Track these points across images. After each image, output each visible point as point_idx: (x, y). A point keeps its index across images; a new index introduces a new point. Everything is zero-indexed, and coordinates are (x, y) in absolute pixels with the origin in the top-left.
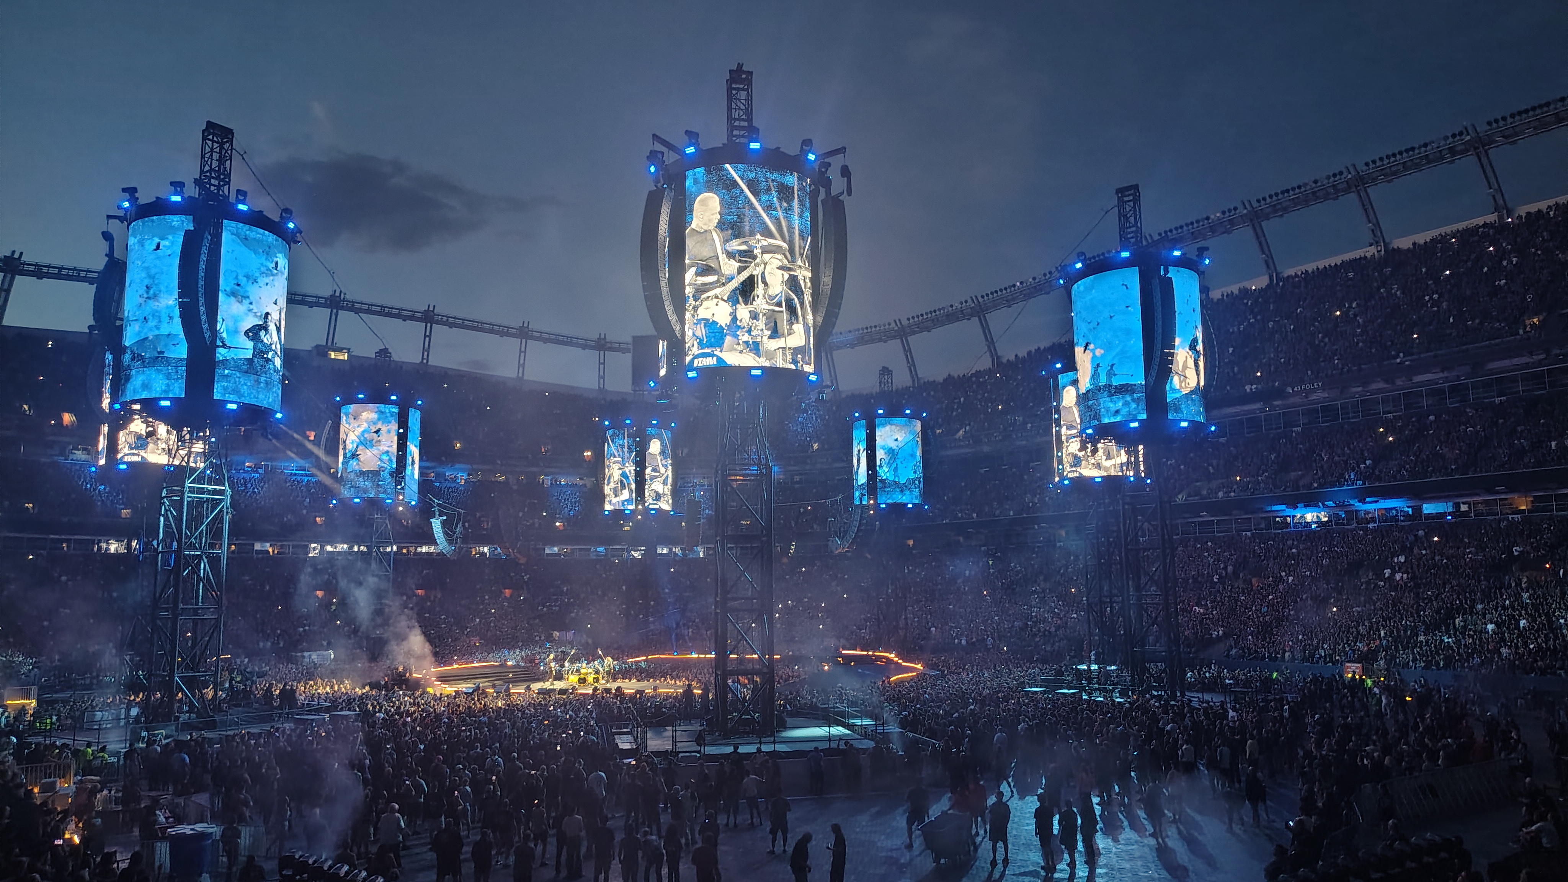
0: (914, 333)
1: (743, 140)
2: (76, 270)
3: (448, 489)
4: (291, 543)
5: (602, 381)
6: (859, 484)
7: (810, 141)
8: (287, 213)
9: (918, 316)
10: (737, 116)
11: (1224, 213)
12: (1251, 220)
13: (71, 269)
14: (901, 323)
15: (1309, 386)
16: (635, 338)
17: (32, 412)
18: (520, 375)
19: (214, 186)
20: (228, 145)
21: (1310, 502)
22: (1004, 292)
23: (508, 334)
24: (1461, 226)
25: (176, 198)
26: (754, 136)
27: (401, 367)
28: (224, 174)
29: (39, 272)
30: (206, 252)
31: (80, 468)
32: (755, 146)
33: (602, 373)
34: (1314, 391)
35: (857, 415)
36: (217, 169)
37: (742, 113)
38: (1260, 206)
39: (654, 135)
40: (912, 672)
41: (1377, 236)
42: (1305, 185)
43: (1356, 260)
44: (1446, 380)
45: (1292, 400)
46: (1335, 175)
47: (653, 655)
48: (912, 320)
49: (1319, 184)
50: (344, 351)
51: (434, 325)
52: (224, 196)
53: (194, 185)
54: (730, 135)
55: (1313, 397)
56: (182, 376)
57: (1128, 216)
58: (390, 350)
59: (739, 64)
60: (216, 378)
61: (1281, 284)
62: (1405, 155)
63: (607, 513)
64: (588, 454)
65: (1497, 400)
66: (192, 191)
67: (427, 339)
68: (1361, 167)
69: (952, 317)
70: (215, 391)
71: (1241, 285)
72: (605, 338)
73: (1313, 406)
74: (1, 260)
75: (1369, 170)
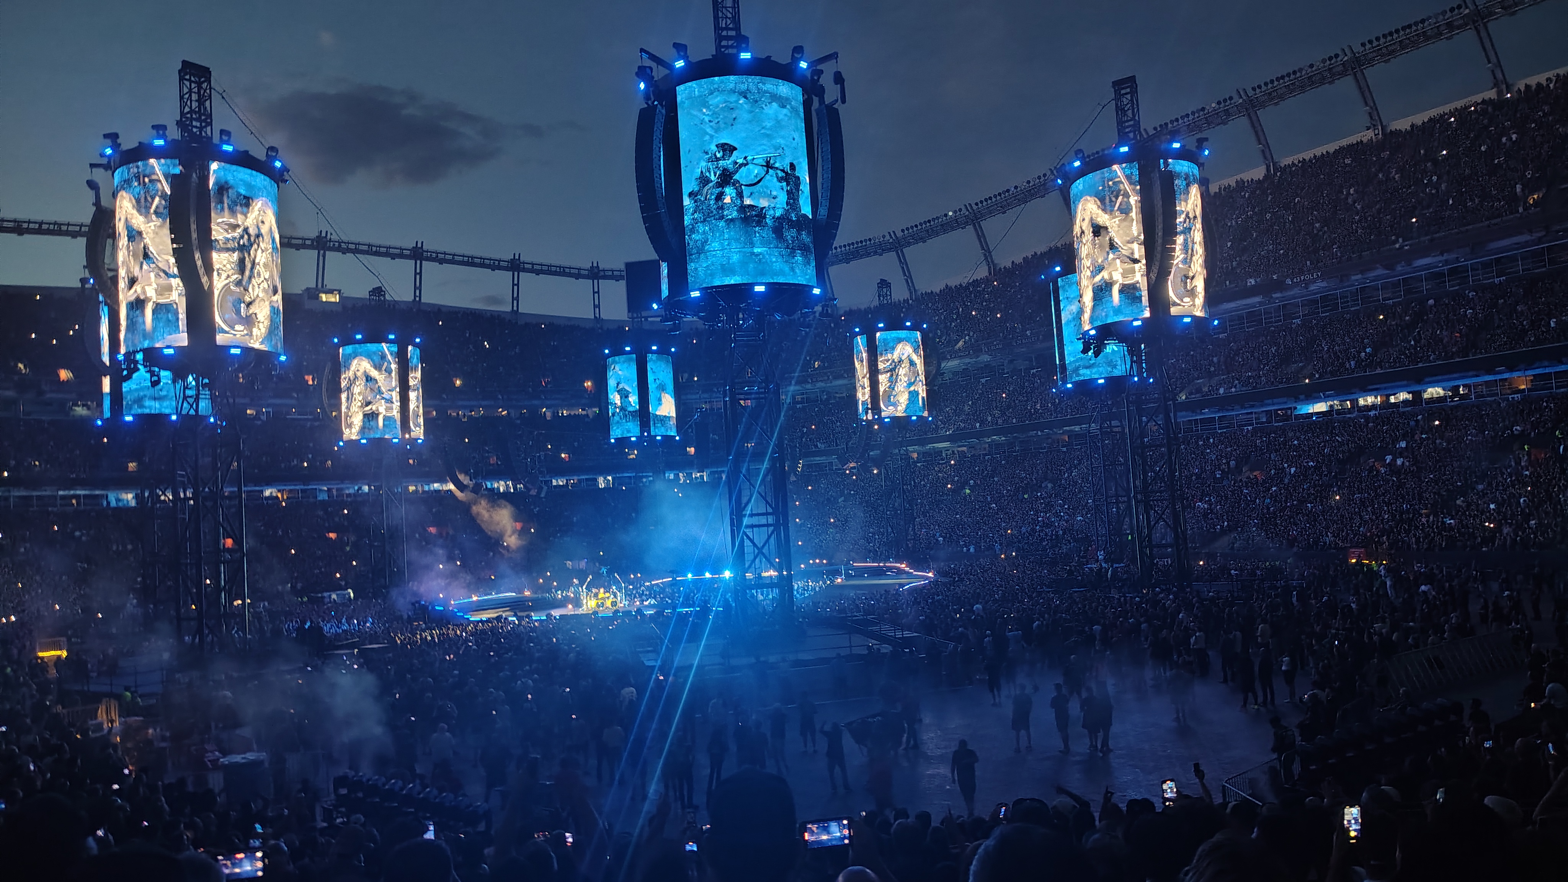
0: (909, 244)
1: (731, 51)
2: (57, 224)
5: (597, 310)
6: (862, 399)
7: (801, 48)
8: (273, 151)
9: (912, 228)
10: (724, 26)
11: (1219, 103)
12: (1247, 110)
13: (51, 224)
14: (895, 235)
15: (1308, 277)
16: (628, 265)
17: (28, 370)
18: (515, 308)
19: (196, 127)
20: (206, 84)
21: (1312, 392)
22: (998, 198)
23: (499, 268)
24: (1461, 104)
25: (159, 142)
26: (744, 45)
27: (394, 306)
28: (204, 115)
29: (18, 228)
31: (86, 424)
32: (745, 56)
33: (597, 302)
34: (1313, 281)
35: (857, 330)
36: (197, 109)
37: (729, 22)
38: (1256, 94)
39: (642, 50)
40: (924, 581)
41: (1375, 119)
42: (1301, 70)
43: (1352, 145)
44: (1447, 262)
45: (1291, 292)
46: (1330, 58)
48: (906, 232)
49: (1315, 68)
50: (335, 292)
51: (423, 262)
52: (207, 137)
53: (176, 127)
54: (719, 47)
55: (1312, 287)
56: (184, 326)
57: (1126, 109)
58: (383, 289)
61: (1278, 174)
62: (1402, 33)
63: (612, 441)
64: (588, 384)
65: (1497, 280)
66: (174, 133)
67: (418, 276)
68: (1358, 48)
69: (947, 226)
70: (217, 336)
71: (1238, 177)
72: (598, 267)
73: (1312, 297)
75: (1365, 51)
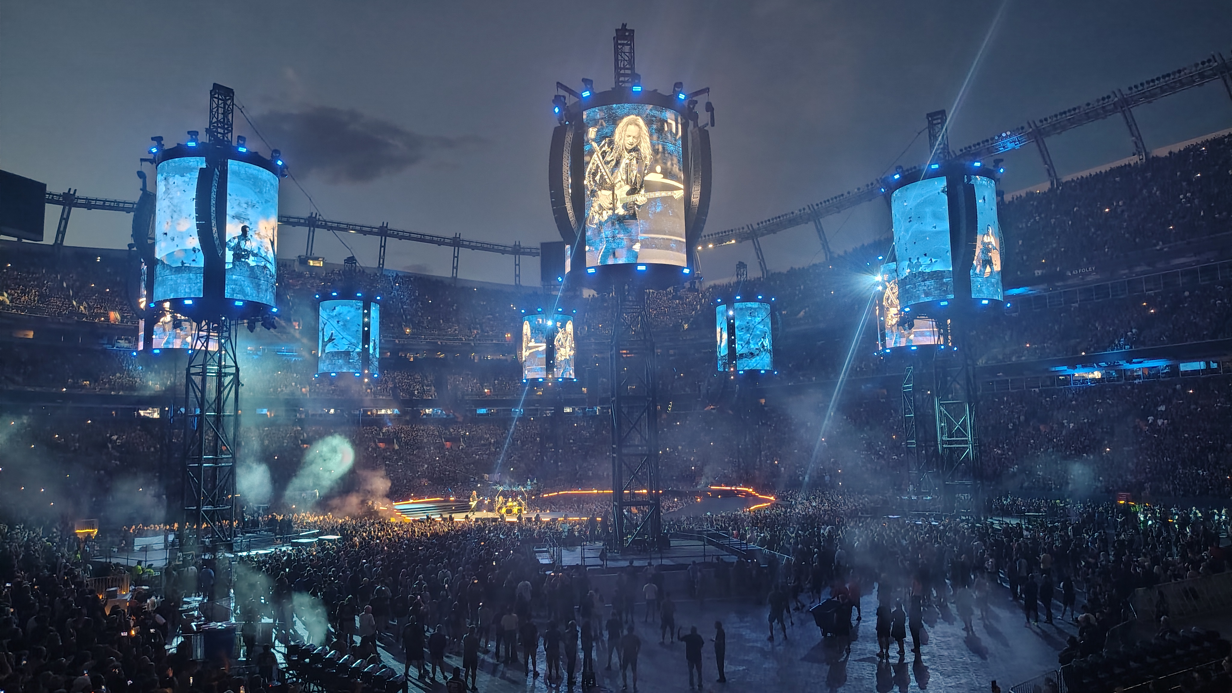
0: (763, 234)
1: (627, 85)
2: (116, 202)
5: (518, 278)
6: (722, 355)
7: (681, 83)
8: (276, 153)
9: (766, 222)
10: (622, 66)
12: (1036, 138)
13: (112, 202)
14: (752, 228)
15: (1084, 270)
16: (543, 244)
17: (87, 311)
18: (454, 275)
19: (220, 133)
20: (230, 101)
21: (1088, 363)
22: (835, 200)
23: (444, 244)
24: (1210, 137)
25: (192, 144)
26: (636, 81)
27: (364, 271)
28: (227, 125)
29: (89, 204)
30: (216, 185)
31: (124, 353)
32: (637, 89)
33: (517, 273)
34: (1089, 273)
35: (719, 300)
36: (222, 120)
37: (626, 63)
38: (1042, 125)
39: (558, 83)
40: (767, 503)
41: (1139, 147)
42: (1079, 108)
43: (1121, 167)
44: (1198, 262)
45: (1070, 282)
46: (1103, 99)
47: (562, 491)
48: (761, 225)
49: (1091, 106)
50: (320, 259)
51: (387, 238)
52: (228, 141)
53: (205, 133)
54: (617, 82)
55: (1089, 278)
56: (201, 281)
57: (937, 135)
58: (355, 258)
59: (623, 24)
60: (226, 282)
61: (1060, 188)
62: (1162, 80)
63: (524, 381)
64: (508, 335)
66: (204, 138)
67: (382, 249)
68: (1125, 91)
69: (793, 221)
70: (226, 291)
71: (1028, 190)
72: (519, 245)
73: (1088, 286)
74: (60, 196)
75: (1132, 93)
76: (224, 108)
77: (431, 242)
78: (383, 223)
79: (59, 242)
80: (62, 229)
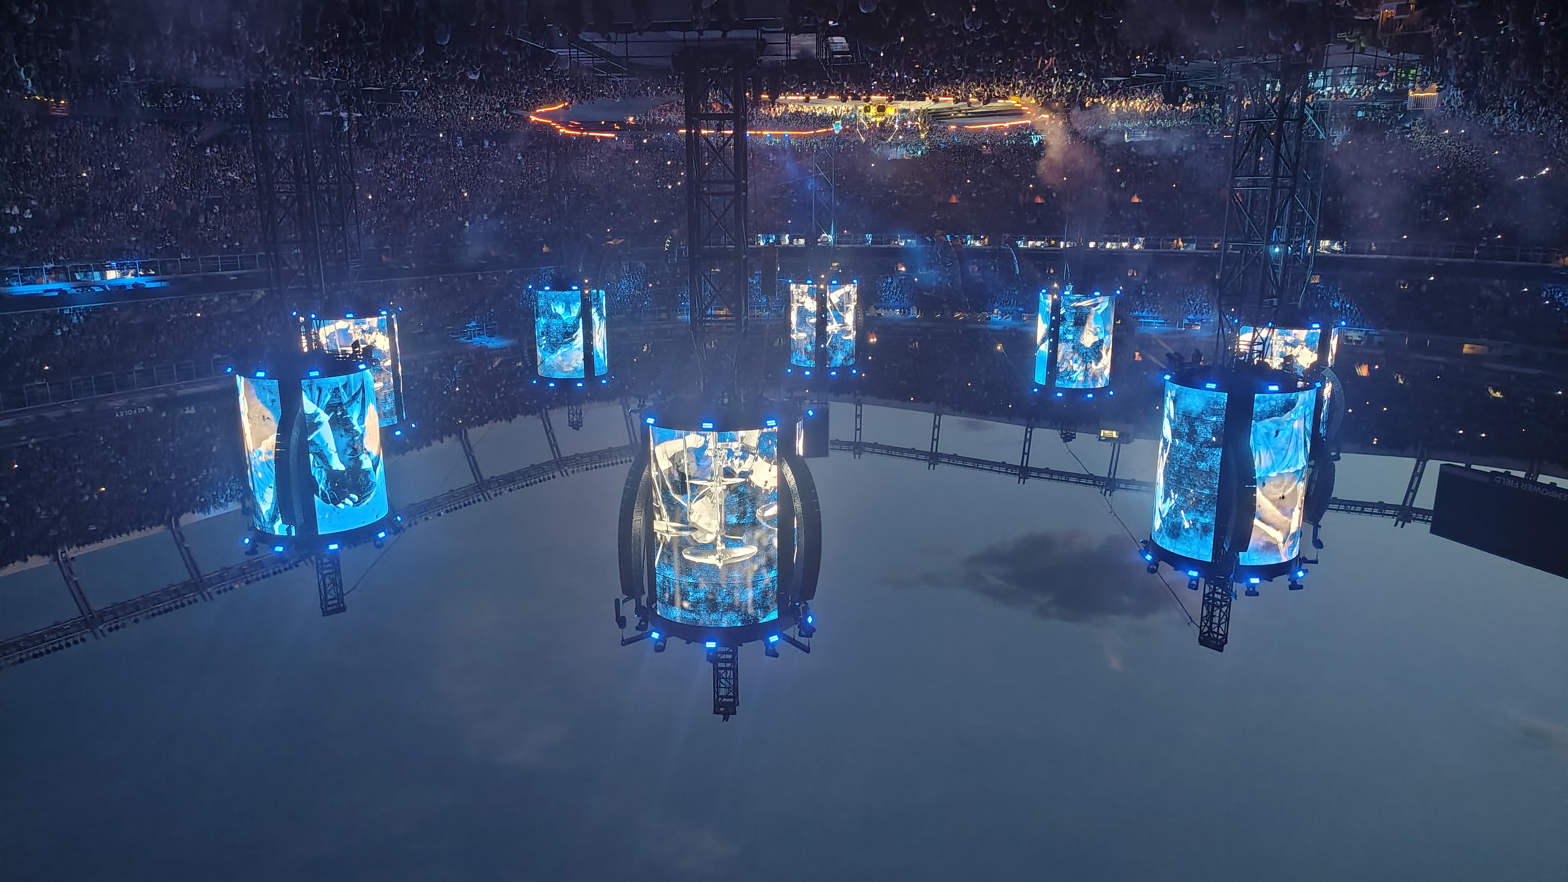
0: (548, 463)
1: (723, 649)
2: (1347, 511)
3: (1010, 304)
4: (1161, 250)
5: (858, 413)
7: (657, 651)
8: (1153, 569)
9: (545, 480)
10: (729, 672)
11: (231, 588)
12: (202, 581)
13: (1352, 511)
14: (561, 472)
15: (129, 413)
16: (827, 454)
17: (1395, 377)
18: (938, 417)
19: (1218, 593)
20: (1204, 631)
21: (119, 290)
22: (457, 506)
23: (949, 457)
25: (1254, 581)
26: (711, 654)
27: (1051, 424)
28: (1209, 604)
29: (1381, 508)
31: (1355, 323)
32: (711, 645)
33: (858, 420)
34: (122, 408)
35: (604, 382)
36: (1215, 609)
37: (724, 675)
38: (193, 596)
39: (808, 652)
40: (541, 112)
41: (66, 567)
42: (147, 618)
43: (89, 543)
45: (146, 398)
46: (117, 628)
47: (810, 134)
48: (551, 475)
49: (133, 619)
50: (1103, 438)
51: (1020, 465)
52: (1210, 584)
53: (1237, 594)
54: (735, 653)
55: (123, 402)
57: (332, 585)
58: (1062, 440)
59: (726, 721)
60: (1224, 412)
61: (166, 517)
62: (43, 650)
63: (855, 281)
64: (873, 340)
66: (1239, 588)
67: (1026, 451)
68: (89, 637)
69: (510, 480)
70: (1226, 401)
71: (208, 516)
72: (855, 454)
73: (122, 392)
74: (1414, 519)
75: (81, 634)
76: (1211, 624)
77: (965, 459)
78: (1024, 483)
79: (1421, 463)
80: (1416, 479)
